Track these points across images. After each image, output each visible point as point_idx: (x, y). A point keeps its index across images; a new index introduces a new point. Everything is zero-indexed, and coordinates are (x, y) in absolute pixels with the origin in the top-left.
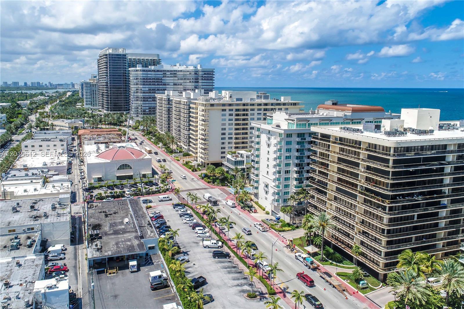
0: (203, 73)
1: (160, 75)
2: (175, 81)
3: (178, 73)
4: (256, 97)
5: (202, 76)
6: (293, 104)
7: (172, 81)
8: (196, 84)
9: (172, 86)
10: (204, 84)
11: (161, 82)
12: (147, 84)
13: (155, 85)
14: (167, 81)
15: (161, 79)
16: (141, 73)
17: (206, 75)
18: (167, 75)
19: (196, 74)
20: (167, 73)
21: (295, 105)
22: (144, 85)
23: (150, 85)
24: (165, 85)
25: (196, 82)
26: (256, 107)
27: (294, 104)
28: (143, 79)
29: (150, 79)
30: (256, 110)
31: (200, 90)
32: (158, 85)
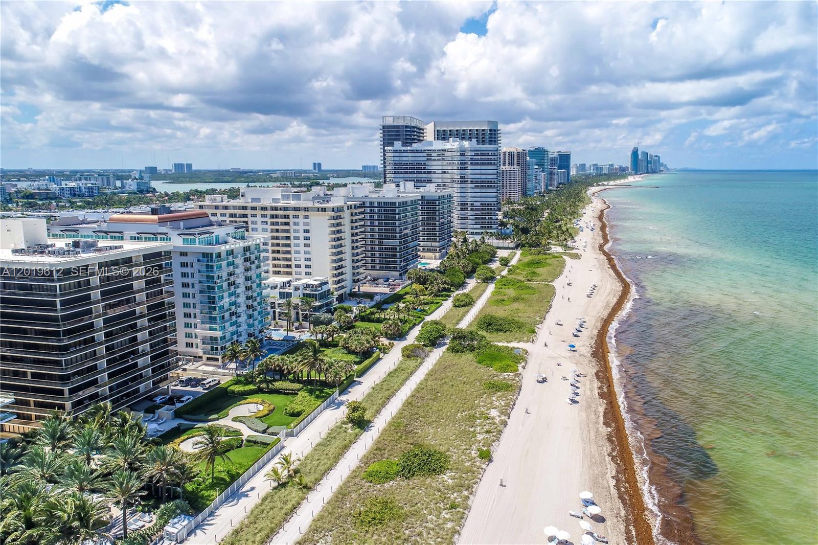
0: (473, 153)
1: (422, 158)
2: (445, 167)
3: (446, 154)
4: (280, 197)
5: (472, 159)
6: (320, 209)
7: (440, 167)
8: (463, 172)
9: (440, 176)
10: (474, 172)
11: (425, 168)
12: (401, 173)
13: (413, 173)
14: (434, 167)
15: (425, 164)
16: (392, 154)
17: (479, 157)
18: (433, 158)
19: (462, 155)
20: (434, 154)
21: (325, 211)
22: (395, 173)
23: (406, 173)
24: (429, 173)
25: (462, 169)
26: (259, 212)
27: (322, 209)
28: (395, 164)
29: (406, 164)
30: (259, 216)
31: (404, 183)
32: (418, 173)
